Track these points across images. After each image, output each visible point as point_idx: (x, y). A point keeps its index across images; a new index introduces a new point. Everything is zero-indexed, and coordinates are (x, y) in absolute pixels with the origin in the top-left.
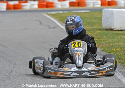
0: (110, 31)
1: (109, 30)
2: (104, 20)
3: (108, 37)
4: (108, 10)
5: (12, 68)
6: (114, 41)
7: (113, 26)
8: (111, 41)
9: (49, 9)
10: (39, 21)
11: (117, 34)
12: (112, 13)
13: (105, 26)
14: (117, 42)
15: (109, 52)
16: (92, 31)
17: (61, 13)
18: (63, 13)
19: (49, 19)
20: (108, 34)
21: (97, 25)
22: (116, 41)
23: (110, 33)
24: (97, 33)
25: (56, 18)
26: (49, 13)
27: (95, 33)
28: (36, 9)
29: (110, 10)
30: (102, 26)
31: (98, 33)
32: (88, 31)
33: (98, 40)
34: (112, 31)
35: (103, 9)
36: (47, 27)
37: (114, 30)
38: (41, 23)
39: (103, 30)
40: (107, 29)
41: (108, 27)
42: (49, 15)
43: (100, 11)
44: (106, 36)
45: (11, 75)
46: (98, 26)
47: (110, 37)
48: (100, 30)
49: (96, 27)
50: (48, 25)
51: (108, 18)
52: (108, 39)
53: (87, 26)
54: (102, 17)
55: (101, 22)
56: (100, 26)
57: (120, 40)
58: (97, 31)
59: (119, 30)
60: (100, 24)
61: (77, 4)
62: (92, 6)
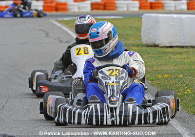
0: (153, 48)
1: (151, 46)
2: (145, 31)
3: (150, 57)
4: (151, 16)
5: (4, 103)
6: (160, 63)
7: (159, 40)
8: (155, 63)
10: (44, 31)
11: (165, 53)
12: (157, 21)
13: (146, 41)
14: (164, 65)
15: (152, 80)
19: (60, 28)
20: (150, 52)
21: (133, 39)
22: (163, 63)
23: (154, 51)
25: (71, 27)
26: (60, 19)
29: (155, 16)
30: (141, 40)
34: (156, 48)
35: (142, 15)
36: (57, 41)
37: (160, 46)
38: (48, 35)
39: (143, 46)
40: (150, 44)
41: (150, 42)
42: (60, 22)
43: (138, 17)
44: (147, 56)
45: (2, 113)
46: (135, 40)
47: (153, 57)
48: (138, 46)
49: (131, 42)
50: (59, 38)
51: (150, 29)
52: (150, 60)
54: (141, 27)
55: (139, 34)
56: (138, 39)
57: (169, 62)
58: (133, 48)
59: (167, 47)
60: (138, 36)
61: (102, 7)
62: (125, 9)
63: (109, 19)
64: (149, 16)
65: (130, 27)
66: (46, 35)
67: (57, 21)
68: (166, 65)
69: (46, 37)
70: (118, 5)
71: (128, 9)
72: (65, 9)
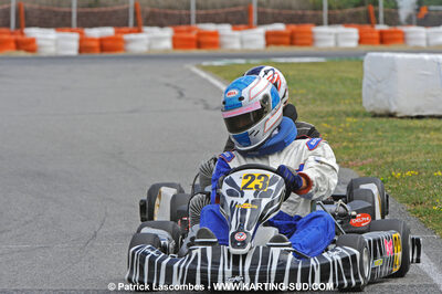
0: (384, 120)
1: (381, 116)
2: (369, 86)
3: (379, 136)
4: (381, 58)
5: (97, 226)
6: (398, 149)
7: (396, 103)
8: (389, 149)
10: (175, 87)
11: (407, 129)
12: (393, 67)
13: (371, 105)
14: (406, 152)
16: (331, 119)
17: (240, 65)
18: (248, 64)
19: (205, 80)
20: (379, 127)
21: (347, 102)
22: (404, 149)
23: (387, 126)
24: (348, 125)
26: (205, 63)
27: (342, 125)
28: (166, 50)
29: (388, 58)
30: (361, 103)
31: (351, 124)
32: (322, 117)
33: (351, 145)
34: (391, 119)
35: (365, 54)
36: (200, 106)
37: (399, 115)
38: (181, 94)
39: (365, 115)
40: (378, 112)
41: (381, 108)
42: (205, 69)
43: (355, 58)
44: (374, 134)
45: (92, 246)
46: (350, 104)
47: (385, 137)
48: (356, 115)
49: (343, 107)
50: (203, 101)
51: (379, 82)
52: (380, 143)
53: (319, 102)
54: (362, 78)
55: (358, 91)
56: (356, 103)
57: (415, 146)
58: (348, 119)
59: (412, 118)
60: (356, 97)
61: (287, 39)
62: (331, 44)
63: (299, 64)
64: (377, 58)
65: (341, 79)
66: (178, 95)
67: (198, 66)
68: (411, 152)
69: (179, 98)
70: (317, 37)
71: (337, 43)
72: (215, 45)
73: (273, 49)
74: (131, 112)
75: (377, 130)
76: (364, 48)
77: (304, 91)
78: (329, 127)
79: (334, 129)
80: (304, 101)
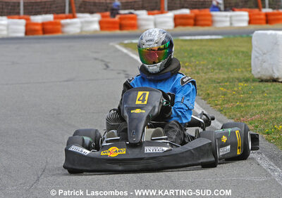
0: (269, 84)
1: (267, 81)
2: (256, 57)
3: (265, 97)
4: (266, 34)
5: (40, 173)
6: (280, 107)
7: (278, 70)
8: (272, 108)
9: (125, 32)
10: (102, 61)
12: (275, 42)
13: (259, 72)
15: (268, 134)
16: (228, 84)
19: (126, 55)
20: (265, 89)
21: (239, 70)
23: (271, 89)
24: (240, 88)
26: (126, 42)
27: (235, 89)
28: (95, 31)
29: (271, 35)
30: (251, 71)
31: (243, 87)
32: (219, 83)
33: (243, 105)
34: (274, 84)
35: (253, 33)
36: (122, 75)
37: (281, 80)
38: (107, 67)
39: (254, 80)
40: (264, 78)
42: (126, 46)
43: (246, 35)
44: (261, 96)
45: (35, 188)
47: (270, 98)
48: (247, 81)
49: (236, 75)
50: (124, 71)
51: (264, 54)
52: (265, 102)
53: (217, 71)
54: (251, 51)
55: (248, 62)
56: (247, 71)
58: (240, 84)
60: (247, 66)
61: (192, 21)
62: (227, 24)
63: (201, 40)
64: (264, 35)
65: (234, 52)
66: (105, 67)
67: (122, 44)
69: (105, 69)
70: (216, 19)
71: (231, 24)
72: (134, 26)
73: (181, 29)
74: (67, 81)
75: (263, 92)
76: (252, 27)
77: (205, 62)
78: (225, 90)
79: (229, 91)
80: (205, 70)
